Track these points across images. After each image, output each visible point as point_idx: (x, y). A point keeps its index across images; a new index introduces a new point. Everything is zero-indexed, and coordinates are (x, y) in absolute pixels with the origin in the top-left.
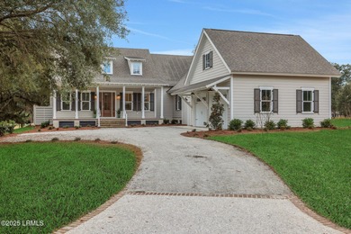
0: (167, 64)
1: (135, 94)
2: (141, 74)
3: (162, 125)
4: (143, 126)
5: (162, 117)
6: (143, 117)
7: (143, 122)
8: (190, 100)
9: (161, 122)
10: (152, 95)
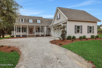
0: (47, 20)
1: (38, 28)
2: (40, 23)
3: (45, 36)
4: (40, 37)
5: (45, 34)
6: (40, 34)
7: (40, 36)
8: (53, 29)
9: (45, 35)
10: (43, 28)
